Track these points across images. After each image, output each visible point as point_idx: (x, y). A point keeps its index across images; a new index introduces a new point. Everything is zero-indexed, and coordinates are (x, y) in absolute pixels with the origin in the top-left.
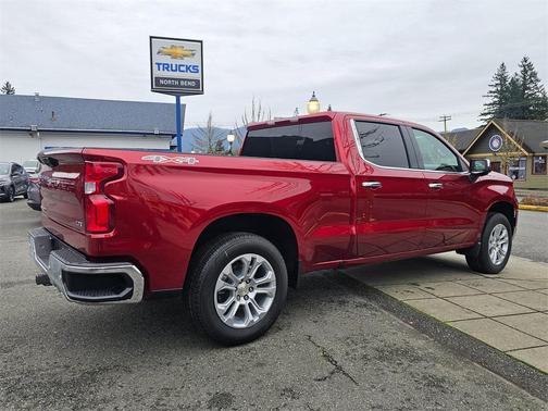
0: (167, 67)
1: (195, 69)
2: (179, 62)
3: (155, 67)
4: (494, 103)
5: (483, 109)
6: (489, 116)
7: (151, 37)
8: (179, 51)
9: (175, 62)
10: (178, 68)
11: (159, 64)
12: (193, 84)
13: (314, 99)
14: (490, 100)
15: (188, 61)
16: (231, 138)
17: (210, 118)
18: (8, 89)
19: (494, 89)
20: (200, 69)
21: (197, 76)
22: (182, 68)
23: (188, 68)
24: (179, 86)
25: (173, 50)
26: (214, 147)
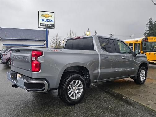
0: (43, 20)
1: (52, 21)
2: (47, 19)
3: (40, 20)
4: (148, 30)
5: (145, 32)
6: (147, 35)
7: (39, 11)
8: (47, 15)
9: (46, 19)
10: (47, 21)
11: (41, 19)
12: (52, 25)
13: (88, 31)
14: (147, 29)
15: (50, 18)
16: (63, 42)
17: (57, 35)
19: (148, 26)
20: (54, 21)
21: (53, 23)
22: (48, 21)
23: (50, 21)
24: (47, 26)
25: (45, 15)
26: (58, 44)
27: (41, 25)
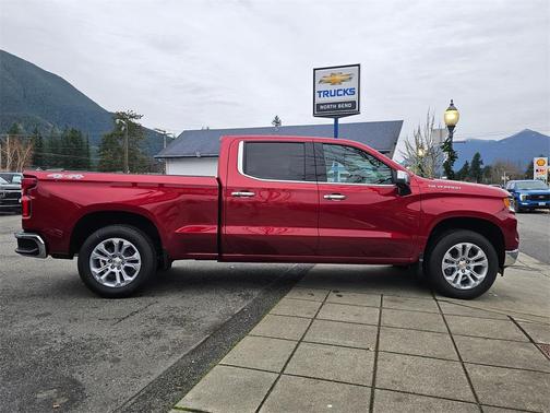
0: (326, 93)
2: (337, 87)
3: (317, 95)
8: (338, 78)
9: (333, 88)
10: (337, 93)
11: (320, 92)
12: (350, 105)
13: (452, 107)
15: (345, 86)
18: (277, 121)
20: (357, 90)
21: (354, 98)
23: (345, 92)
24: (337, 109)
25: (333, 78)
27: (319, 110)
